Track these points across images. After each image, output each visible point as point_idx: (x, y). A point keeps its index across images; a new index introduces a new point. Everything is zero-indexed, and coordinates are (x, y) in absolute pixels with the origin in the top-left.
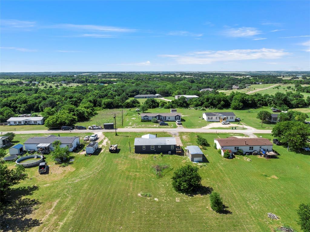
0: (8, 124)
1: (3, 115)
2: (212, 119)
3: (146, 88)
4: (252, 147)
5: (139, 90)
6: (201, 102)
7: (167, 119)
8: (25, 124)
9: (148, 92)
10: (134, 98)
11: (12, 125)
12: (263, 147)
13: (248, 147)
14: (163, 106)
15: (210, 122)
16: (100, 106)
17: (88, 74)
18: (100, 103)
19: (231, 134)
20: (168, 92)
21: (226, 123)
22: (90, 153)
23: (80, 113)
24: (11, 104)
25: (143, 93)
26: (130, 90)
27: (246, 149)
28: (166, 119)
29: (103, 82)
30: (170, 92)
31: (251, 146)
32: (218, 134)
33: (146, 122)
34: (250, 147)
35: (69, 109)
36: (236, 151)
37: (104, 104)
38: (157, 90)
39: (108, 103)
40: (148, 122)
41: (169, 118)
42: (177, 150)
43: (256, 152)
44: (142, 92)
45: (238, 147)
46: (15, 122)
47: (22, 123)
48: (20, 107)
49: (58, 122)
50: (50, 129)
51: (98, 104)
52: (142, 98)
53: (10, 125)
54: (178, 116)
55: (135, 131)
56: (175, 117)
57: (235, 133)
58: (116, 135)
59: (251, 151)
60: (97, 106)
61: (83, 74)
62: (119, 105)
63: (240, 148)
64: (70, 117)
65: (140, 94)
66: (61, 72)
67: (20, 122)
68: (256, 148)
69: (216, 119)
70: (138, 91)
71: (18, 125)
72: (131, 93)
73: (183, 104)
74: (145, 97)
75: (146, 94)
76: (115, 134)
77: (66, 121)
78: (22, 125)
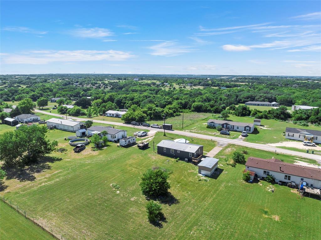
0: (106, 115)
1: (106, 108)
2: (293, 136)
3: (265, 95)
4: (289, 177)
5: (256, 96)
6: (307, 115)
7: (235, 128)
8: (116, 117)
9: (266, 99)
10: (244, 105)
11: (108, 116)
12: (305, 179)
13: (283, 175)
14: (254, 115)
15: (290, 139)
16: (190, 108)
17: (227, 77)
18: (191, 106)
19: (297, 157)
20: (292, 101)
21: (308, 144)
22: (122, 145)
23: (156, 112)
24: (122, 100)
25: (259, 100)
26: (244, 95)
27: (280, 177)
28: (233, 129)
29: (227, 85)
30: (295, 101)
31: (288, 175)
32: (278, 154)
33: (211, 128)
34: (286, 176)
35: (149, 108)
36: (265, 176)
37: (194, 107)
38: (278, 98)
39: (197, 106)
40: (213, 129)
41: (238, 128)
42: (194, 159)
43: (293, 184)
44: (259, 98)
45: (269, 172)
46: (110, 114)
47: (115, 116)
48: (128, 103)
49: (130, 118)
50: (125, 123)
51: (188, 106)
52: (254, 105)
53: (107, 116)
54: (248, 126)
55: (186, 135)
56: (245, 127)
57: (304, 158)
58: (165, 135)
59: (287, 181)
60: (187, 109)
61: (222, 77)
62: (208, 109)
63: (271, 173)
64: (140, 115)
65: (256, 101)
66: (202, 75)
67: (113, 115)
68: (296, 180)
69: (299, 137)
70: (253, 98)
71: (112, 117)
72: (245, 98)
73: (280, 115)
74: (257, 105)
75: (264, 101)
76: (163, 134)
77: (136, 118)
78: (114, 117)
